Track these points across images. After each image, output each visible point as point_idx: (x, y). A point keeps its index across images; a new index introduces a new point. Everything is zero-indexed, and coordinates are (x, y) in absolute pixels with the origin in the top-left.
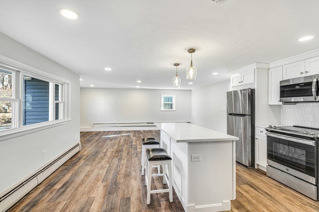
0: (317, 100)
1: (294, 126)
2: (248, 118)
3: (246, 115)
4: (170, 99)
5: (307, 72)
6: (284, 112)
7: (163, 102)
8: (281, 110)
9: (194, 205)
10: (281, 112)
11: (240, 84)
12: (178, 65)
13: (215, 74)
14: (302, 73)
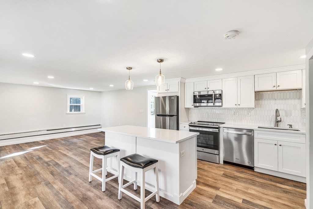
0: (214, 105)
1: (198, 121)
2: (175, 117)
3: (174, 115)
4: (78, 101)
5: (208, 88)
6: (191, 113)
7: (69, 104)
8: (189, 111)
9: (182, 194)
10: (189, 112)
11: (166, 91)
12: (131, 68)
13: (145, 80)
14: (206, 88)
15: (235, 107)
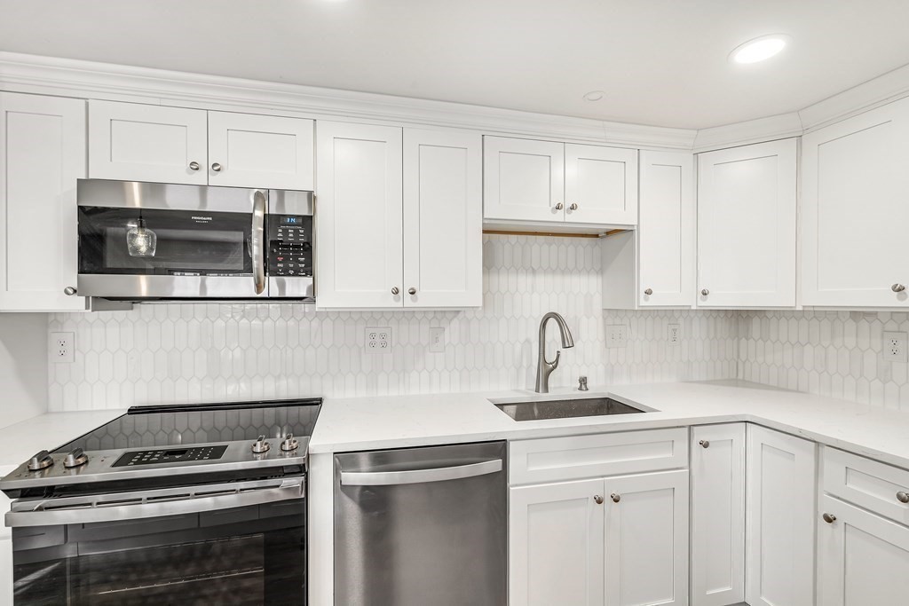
0: (264, 294)
1: (132, 411)
5: (217, 167)
6: (69, 346)
8: (53, 337)
10: (56, 348)
14: (195, 167)
15: (391, 302)
